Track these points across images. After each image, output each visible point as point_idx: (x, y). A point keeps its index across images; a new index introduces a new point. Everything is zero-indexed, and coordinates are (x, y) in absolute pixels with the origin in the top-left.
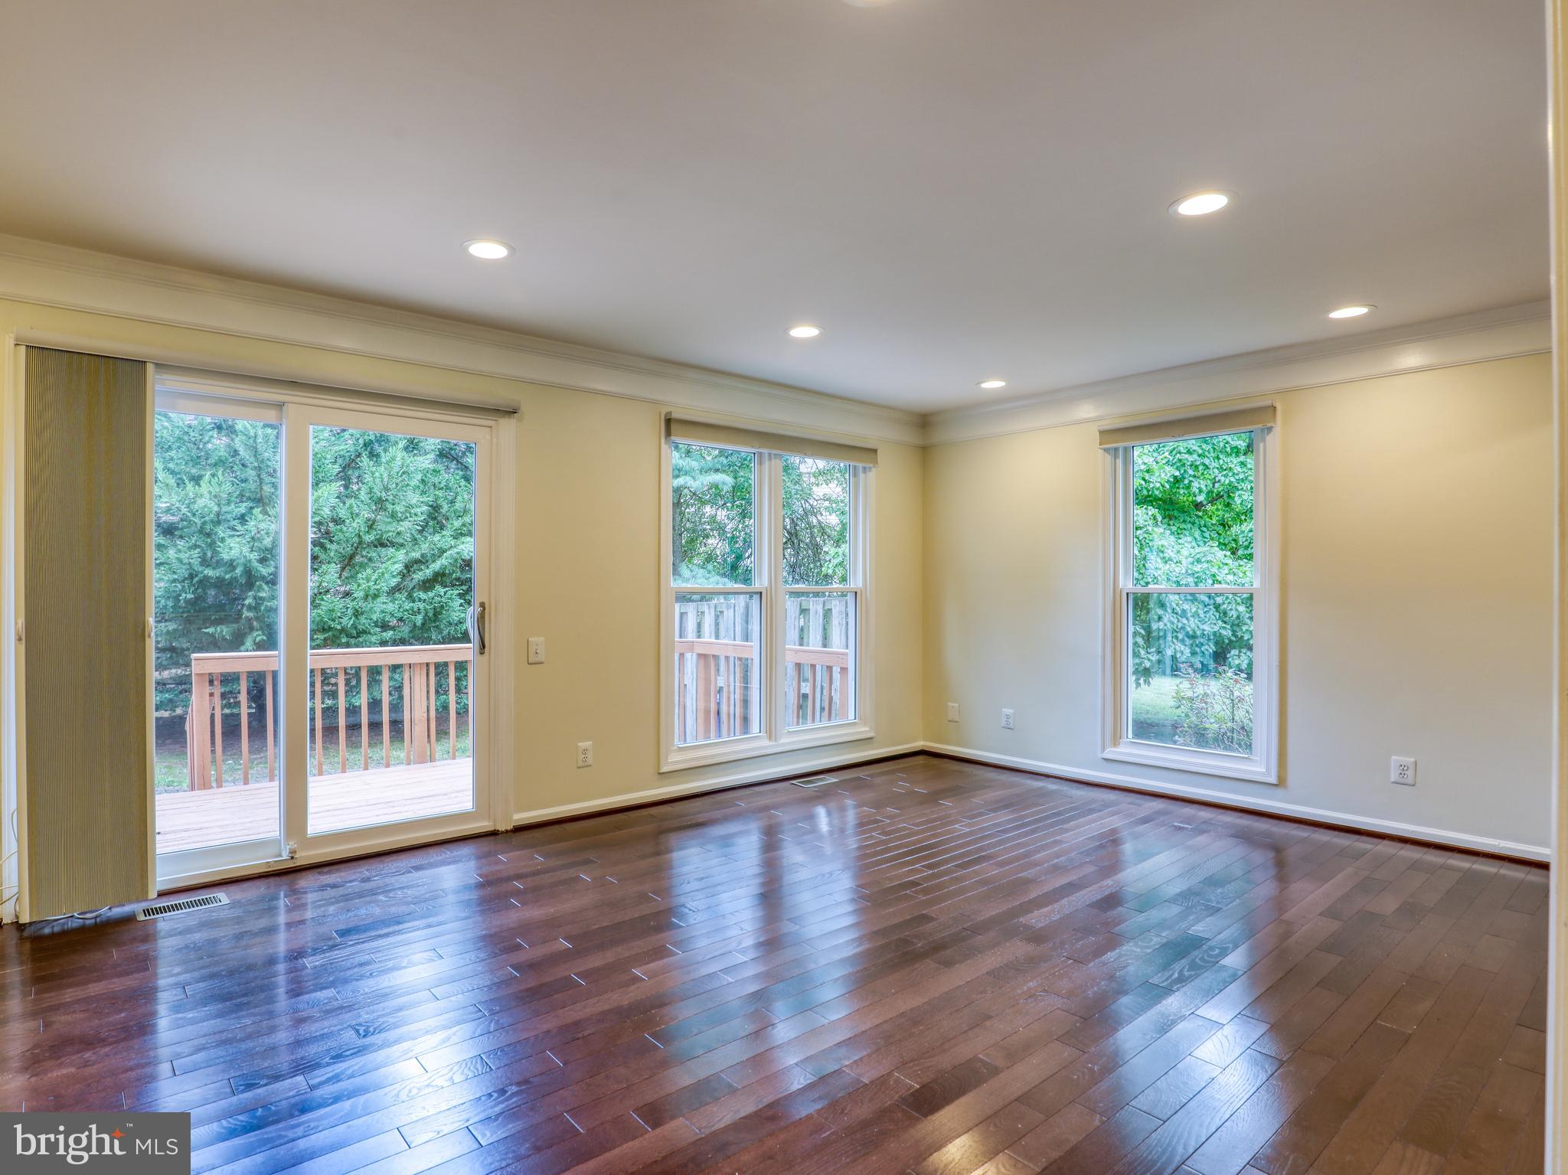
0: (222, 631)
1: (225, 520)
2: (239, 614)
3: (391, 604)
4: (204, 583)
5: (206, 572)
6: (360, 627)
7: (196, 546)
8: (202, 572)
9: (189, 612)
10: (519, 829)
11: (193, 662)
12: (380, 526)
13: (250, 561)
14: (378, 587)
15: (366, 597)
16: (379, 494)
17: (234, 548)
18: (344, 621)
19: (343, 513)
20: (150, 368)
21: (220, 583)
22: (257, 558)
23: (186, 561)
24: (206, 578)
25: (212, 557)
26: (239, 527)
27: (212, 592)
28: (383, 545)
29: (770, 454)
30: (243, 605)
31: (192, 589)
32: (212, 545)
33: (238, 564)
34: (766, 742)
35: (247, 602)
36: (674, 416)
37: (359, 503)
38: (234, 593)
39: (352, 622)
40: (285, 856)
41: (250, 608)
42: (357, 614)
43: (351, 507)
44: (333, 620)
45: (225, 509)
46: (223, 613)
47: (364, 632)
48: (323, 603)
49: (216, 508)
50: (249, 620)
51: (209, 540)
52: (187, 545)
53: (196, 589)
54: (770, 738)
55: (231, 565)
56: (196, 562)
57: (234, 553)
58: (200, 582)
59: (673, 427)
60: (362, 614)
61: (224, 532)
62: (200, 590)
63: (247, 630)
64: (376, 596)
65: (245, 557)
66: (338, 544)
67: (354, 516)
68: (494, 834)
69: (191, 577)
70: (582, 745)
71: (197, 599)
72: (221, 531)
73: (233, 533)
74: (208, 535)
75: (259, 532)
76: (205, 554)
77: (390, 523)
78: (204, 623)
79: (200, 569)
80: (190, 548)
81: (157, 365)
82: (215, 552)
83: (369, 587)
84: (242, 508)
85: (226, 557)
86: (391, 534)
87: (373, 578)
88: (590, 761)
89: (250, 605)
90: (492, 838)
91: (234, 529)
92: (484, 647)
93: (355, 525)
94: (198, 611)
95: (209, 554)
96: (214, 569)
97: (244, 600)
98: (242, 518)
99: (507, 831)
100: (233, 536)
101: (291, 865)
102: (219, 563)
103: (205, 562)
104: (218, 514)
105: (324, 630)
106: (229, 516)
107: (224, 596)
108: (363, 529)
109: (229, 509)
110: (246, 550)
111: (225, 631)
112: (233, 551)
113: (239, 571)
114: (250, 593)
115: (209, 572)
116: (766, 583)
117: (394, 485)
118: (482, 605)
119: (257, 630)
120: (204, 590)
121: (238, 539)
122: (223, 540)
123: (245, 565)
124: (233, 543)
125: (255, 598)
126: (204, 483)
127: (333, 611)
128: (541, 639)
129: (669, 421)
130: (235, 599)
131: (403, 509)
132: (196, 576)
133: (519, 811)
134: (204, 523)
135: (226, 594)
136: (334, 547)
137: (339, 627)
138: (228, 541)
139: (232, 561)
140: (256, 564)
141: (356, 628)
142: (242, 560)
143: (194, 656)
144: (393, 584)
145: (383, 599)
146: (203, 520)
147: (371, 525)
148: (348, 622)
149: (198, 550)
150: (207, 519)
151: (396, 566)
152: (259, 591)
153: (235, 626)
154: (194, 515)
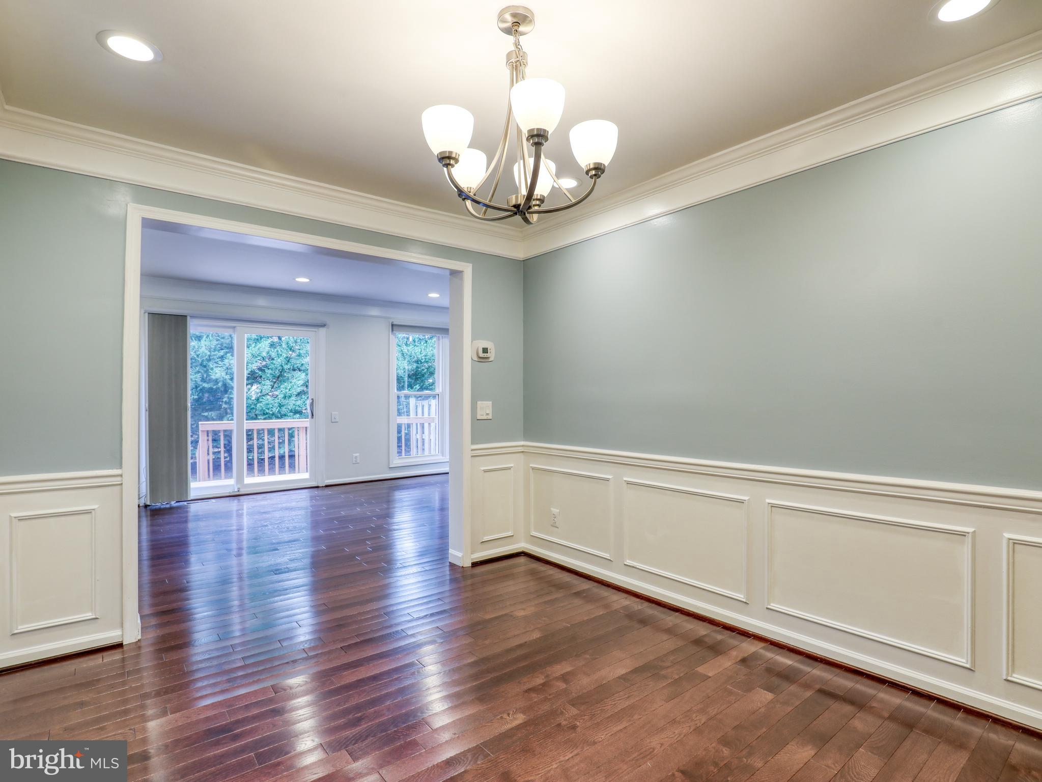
0: (212, 415)
1: (213, 359)
2: (221, 405)
3: (299, 401)
4: (203, 390)
5: (203, 385)
6: (282, 413)
7: (199, 372)
8: (202, 385)
9: (195, 405)
10: (327, 486)
11: (200, 425)
12: (293, 361)
13: (226, 379)
14: (291, 392)
15: (285, 397)
16: (292, 345)
17: (218, 373)
18: (274, 409)
19: (273, 355)
20: (188, 318)
21: (210, 391)
22: (229, 378)
23: (194, 379)
24: (204, 388)
25: (206, 377)
26: (220, 363)
27: (206, 395)
28: (294, 370)
29: (442, 337)
30: (222, 402)
31: (197, 393)
32: (207, 372)
33: (220, 381)
34: (441, 457)
35: (224, 400)
36: (395, 323)
37: (282, 349)
38: (218, 396)
39: (278, 410)
40: (236, 490)
41: (226, 403)
42: (280, 406)
43: (277, 351)
44: (268, 409)
45: (213, 353)
46: (212, 406)
47: (285, 415)
48: (263, 400)
49: (209, 353)
50: (226, 409)
51: (205, 369)
52: (194, 371)
53: (199, 394)
54: (443, 456)
55: (216, 381)
56: (199, 380)
57: (218, 376)
58: (201, 389)
59: (394, 327)
60: (283, 406)
61: (213, 365)
62: (201, 394)
63: (225, 414)
64: (290, 397)
65: (223, 377)
66: (272, 370)
67: (279, 356)
68: (317, 487)
69: (196, 387)
70: (355, 455)
71: (199, 398)
72: (211, 365)
73: (217, 365)
74: (205, 366)
75: (230, 365)
76: (203, 376)
77: (298, 359)
78: (202, 411)
79: (201, 383)
80: (196, 373)
81: (191, 316)
82: (208, 375)
83: (286, 392)
84: (222, 353)
85: (213, 377)
86: (298, 365)
87: (288, 388)
88: (358, 461)
89: (226, 401)
90: (316, 489)
91: (216, 363)
92: (313, 416)
93: (279, 360)
94: (200, 405)
95: (205, 376)
96: (208, 383)
97: (223, 399)
98: (222, 358)
99: (322, 487)
100: (217, 367)
101: (238, 493)
102: (210, 381)
103: (203, 380)
104: (210, 356)
105: (264, 414)
106: (215, 357)
107: (212, 397)
108: (283, 363)
109: (215, 353)
110: (223, 374)
111: (213, 414)
112: (217, 375)
113: (220, 384)
114: (226, 396)
115: (206, 385)
116: (441, 391)
117: (299, 340)
118: (312, 399)
119: (230, 414)
120: (202, 394)
121: (219, 369)
122: (212, 369)
123: (223, 381)
124: (217, 370)
125: (228, 398)
126: (203, 341)
127: (268, 404)
128: (337, 413)
129: (393, 325)
130: (219, 399)
131: (305, 352)
132: (199, 387)
133: (328, 479)
134: (203, 361)
135: (214, 396)
136: (270, 371)
137: (271, 413)
138: (215, 369)
139: (217, 379)
140: (229, 381)
141: (280, 413)
142: (222, 379)
143: (200, 423)
144: (299, 391)
145: (293, 398)
146: (202, 359)
147: (288, 360)
148: (275, 410)
149: (200, 374)
150: (204, 358)
151: (300, 382)
152: (230, 394)
153: (218, 412)
154: (198, 356)
